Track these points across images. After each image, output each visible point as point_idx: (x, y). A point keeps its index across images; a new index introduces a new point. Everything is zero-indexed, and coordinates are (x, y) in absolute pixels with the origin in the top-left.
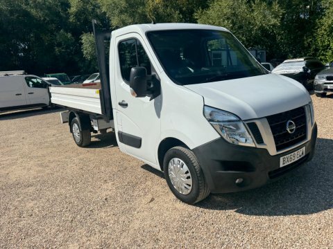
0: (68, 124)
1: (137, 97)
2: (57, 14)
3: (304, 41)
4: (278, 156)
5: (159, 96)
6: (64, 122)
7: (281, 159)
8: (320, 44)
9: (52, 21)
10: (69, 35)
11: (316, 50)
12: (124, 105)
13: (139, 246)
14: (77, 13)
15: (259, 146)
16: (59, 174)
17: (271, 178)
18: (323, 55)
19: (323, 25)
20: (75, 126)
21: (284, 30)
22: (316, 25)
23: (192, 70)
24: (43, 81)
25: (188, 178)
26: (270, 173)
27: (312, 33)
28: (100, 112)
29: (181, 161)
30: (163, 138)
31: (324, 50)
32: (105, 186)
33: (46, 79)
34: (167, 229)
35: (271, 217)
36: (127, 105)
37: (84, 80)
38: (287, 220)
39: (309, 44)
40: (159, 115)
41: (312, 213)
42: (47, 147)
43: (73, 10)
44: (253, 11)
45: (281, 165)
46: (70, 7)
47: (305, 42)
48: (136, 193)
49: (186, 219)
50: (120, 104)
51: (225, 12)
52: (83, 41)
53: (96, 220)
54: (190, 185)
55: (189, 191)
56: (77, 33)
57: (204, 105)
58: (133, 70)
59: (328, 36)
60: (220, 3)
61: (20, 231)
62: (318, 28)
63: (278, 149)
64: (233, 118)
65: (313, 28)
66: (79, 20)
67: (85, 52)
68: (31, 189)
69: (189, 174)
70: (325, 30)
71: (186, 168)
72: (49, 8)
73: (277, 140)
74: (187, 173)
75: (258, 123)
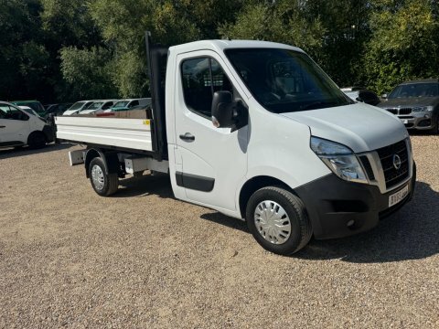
0: (84, 165)
1: (220, 127)
2: (24, 20)
3: (349, 67)
4: (388, 194)
5: (246, 127)
6: (74, 165)
7: (390, 197)
8: (368, 72)
9: (16, 28)
10: (42, 48)
11: (364, 78)
12: (187, 138)
13: (247, 303)
14: (53, 18)
15: (371, 183)
16: (93, 229)
17: (381, 219)
18: (372, 84)
19: (371, 49)
20: (97, 169)
21: (327, 53)
22: (363, 48)
23: (279, 97)
24: (19, 110)
25: (286, 223)
26: (380, 214)
27: (359, 58)
28: (149, 148)
29: (276, 204)
30: (250, 177)
31: (372, 79)
32: (165, 241)
33: (22, 107)
34: (271, 284)
35: (385, 264)
36: (193, 138)
37: (64, 110)
38: (402, 266)
39: (356, 71)
40: (244, 149)
41: (425, 257)
42: (54, 198)
43: (48, 14)
44: (289, 28)
45: (390, 205)
46: (43, 10)
47: (352, 69)
48: (211, 247)
49: (288, 272)
50: (182, 137)
51: (256, 27)
52: (62, 57)
53: (175, 279)
54: (287, 233)
55: (285, 240)
56: (54, 46)
57: (312, 136)
58: (216, 94)
59: (377, 62)
60: (249, 16)
61: (80, 299)
62: (366, 52)
63: (388, 186)
64: (345, 151)
65: (360, 51)
66: (56, 28)
67: (65, 72)
68: (65, 250)
69: (287, 219)
70: (374, 55)
71: (282, 211)
72: (12, 10)
73: (387, 175)
74: (284, 217)
75: (369, 157)
